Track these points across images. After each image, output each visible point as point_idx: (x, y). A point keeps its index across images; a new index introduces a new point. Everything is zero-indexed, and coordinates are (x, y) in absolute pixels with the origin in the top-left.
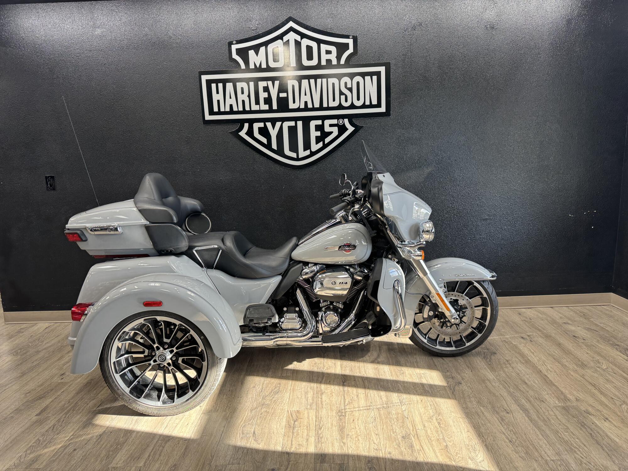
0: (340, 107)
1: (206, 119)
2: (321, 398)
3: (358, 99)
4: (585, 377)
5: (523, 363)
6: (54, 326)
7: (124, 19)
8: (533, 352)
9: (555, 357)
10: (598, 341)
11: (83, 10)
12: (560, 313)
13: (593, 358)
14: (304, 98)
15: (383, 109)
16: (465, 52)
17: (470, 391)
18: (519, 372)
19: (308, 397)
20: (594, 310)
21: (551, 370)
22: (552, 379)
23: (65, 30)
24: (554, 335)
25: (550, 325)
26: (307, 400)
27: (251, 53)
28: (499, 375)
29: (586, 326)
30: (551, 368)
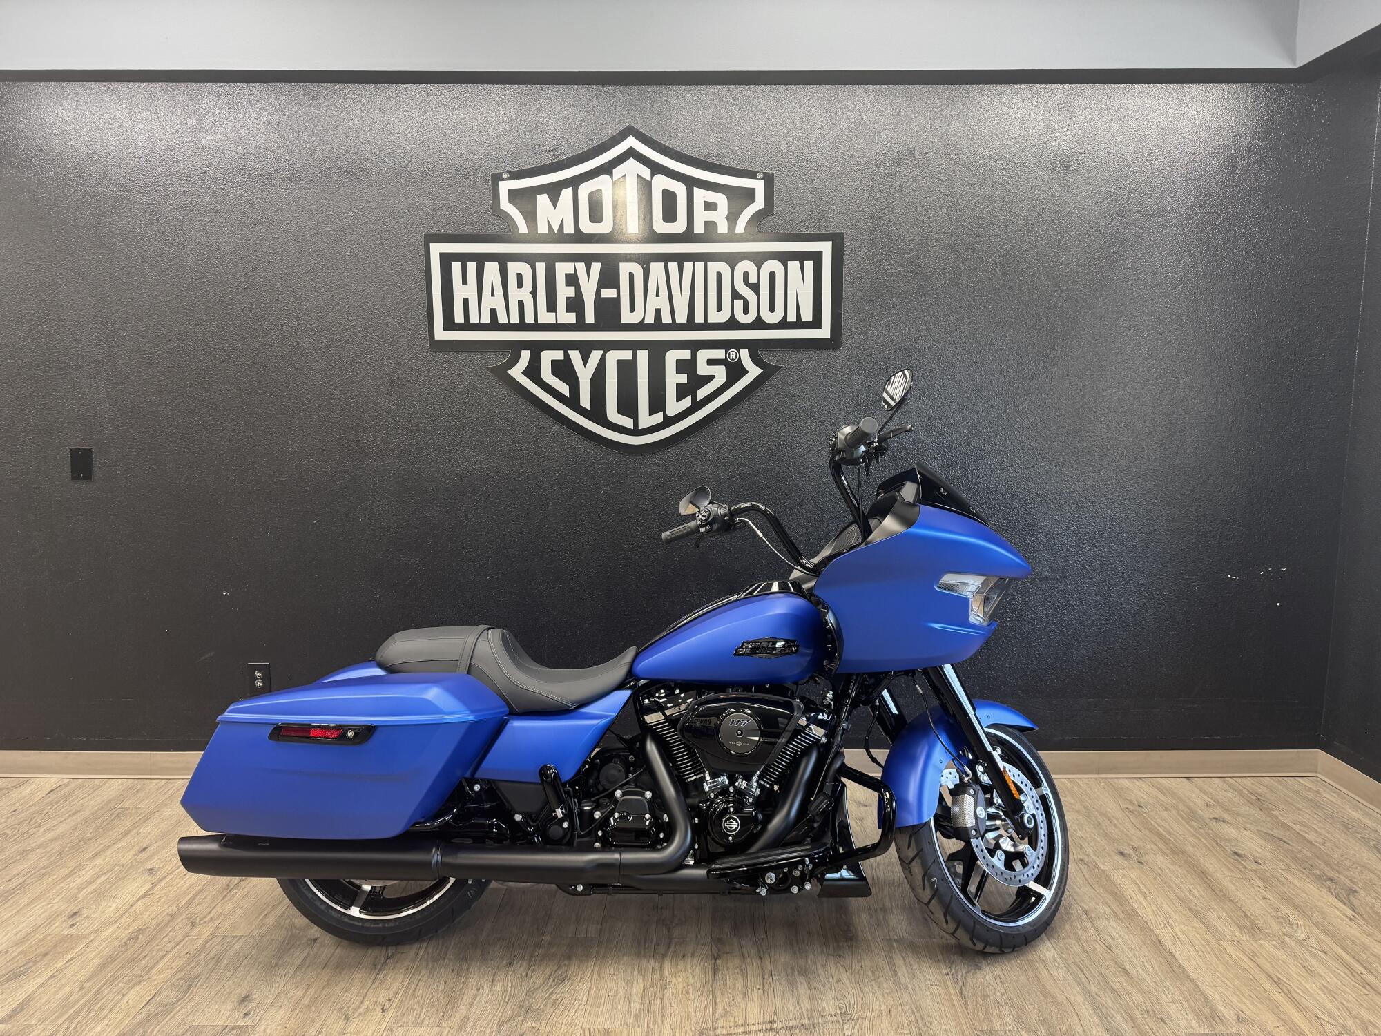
0: (732, 324)
1: (436, 338)
2: (662, 999)
3: (772, 308)
4: (1258, 960)
5: (1122, 921)
6: (69, 787)
7: (264, 116)
8: (1145, 890)
9: (1192, 905)
10: (1288, 868)
11: (176, 93)
12: (1205, 793)
13: (1277, 910)
14: (654, 303)
15: (824, 333)
16: (1006, 216)
17: (1000, 987)
18: (1110, 940)
19: (631, 995)
20: (1280, 787)
21: (1183, 938)
22: (1185, 964)
23: (134, 134)
24: (1191, 849)
25: (1184, 823)
26: (629, 1003)
27: (543, 200)
28: (1067, 948)
29: (1263, 829)
30: (1183, 933)
